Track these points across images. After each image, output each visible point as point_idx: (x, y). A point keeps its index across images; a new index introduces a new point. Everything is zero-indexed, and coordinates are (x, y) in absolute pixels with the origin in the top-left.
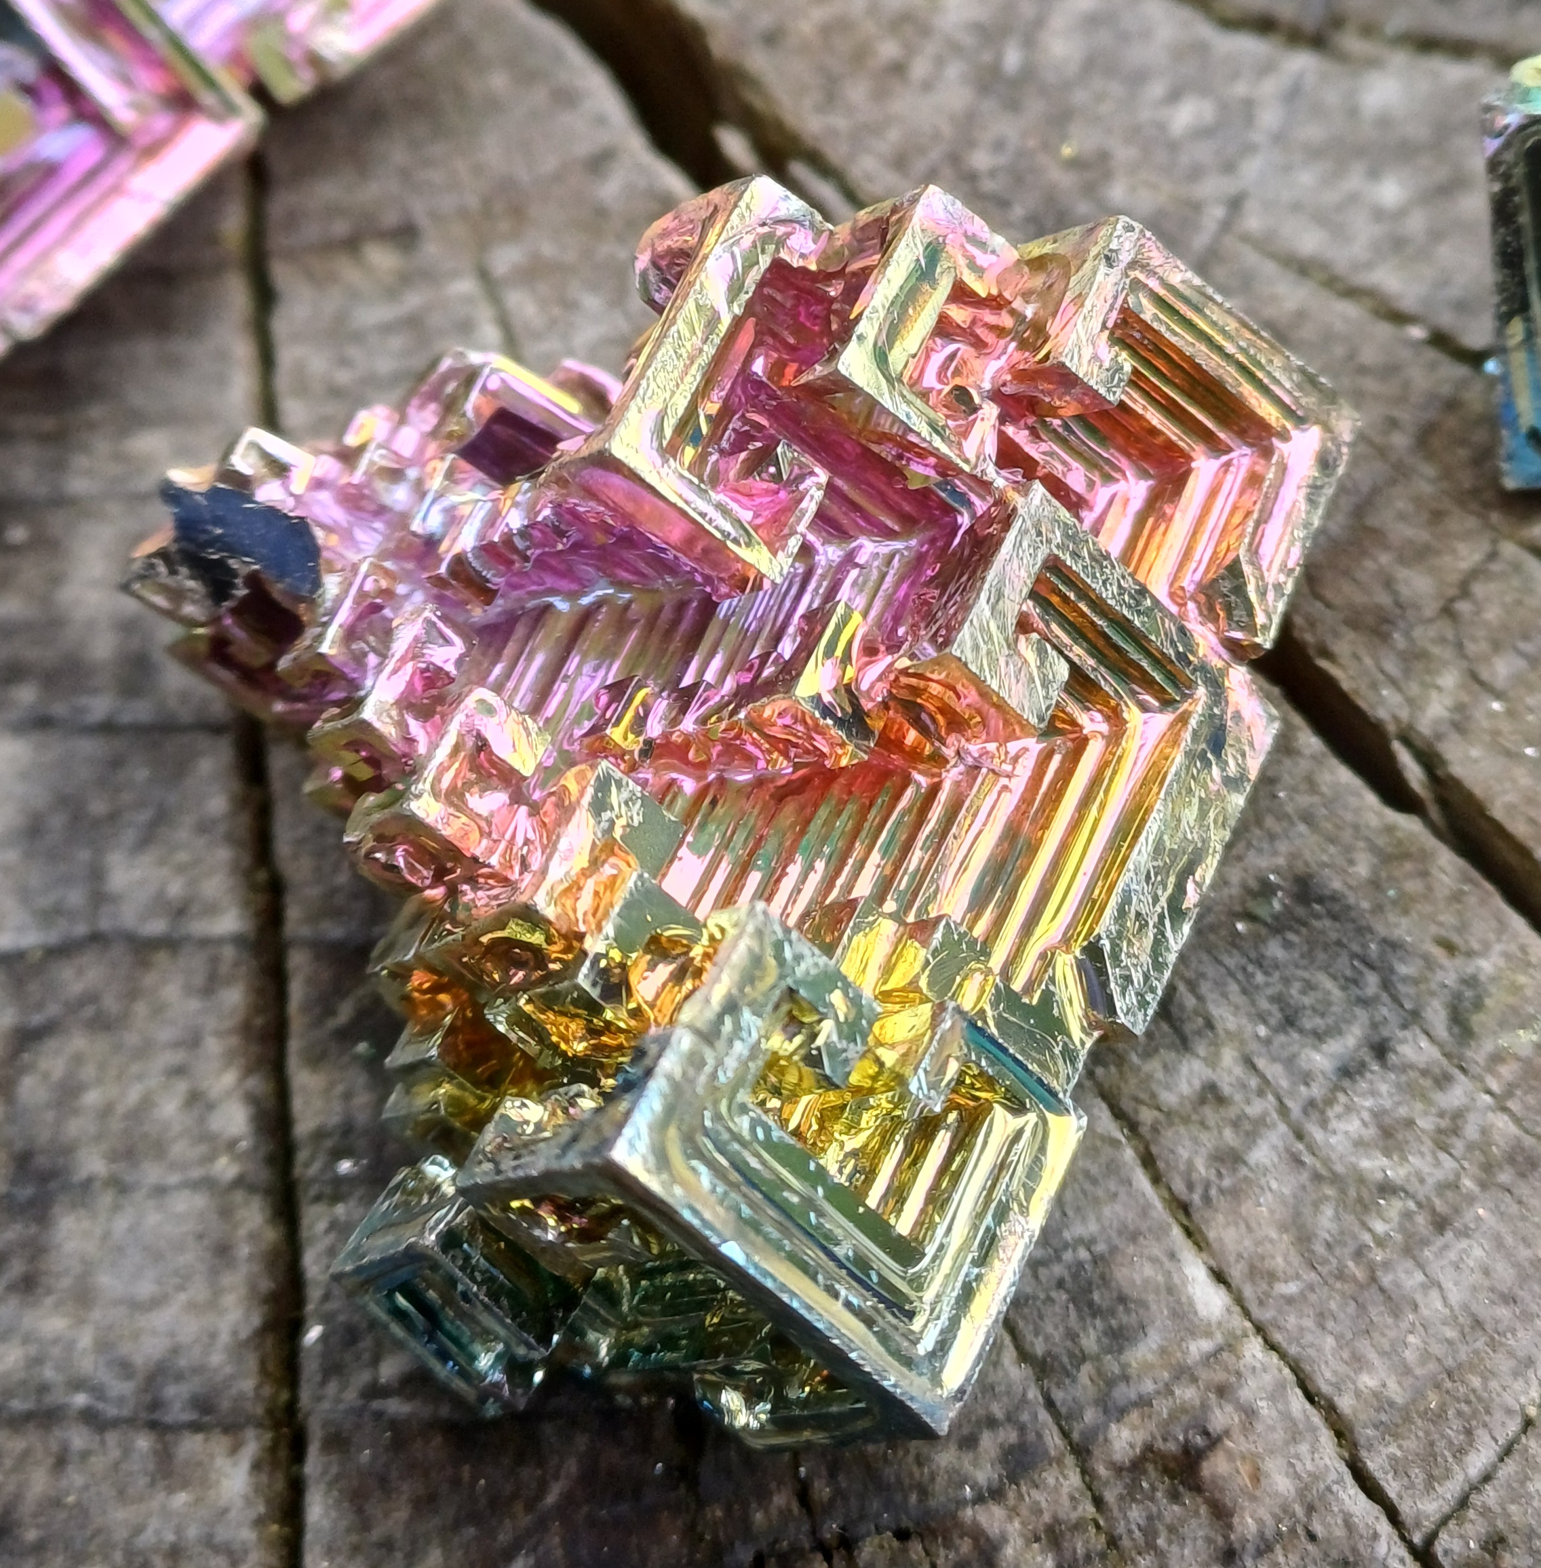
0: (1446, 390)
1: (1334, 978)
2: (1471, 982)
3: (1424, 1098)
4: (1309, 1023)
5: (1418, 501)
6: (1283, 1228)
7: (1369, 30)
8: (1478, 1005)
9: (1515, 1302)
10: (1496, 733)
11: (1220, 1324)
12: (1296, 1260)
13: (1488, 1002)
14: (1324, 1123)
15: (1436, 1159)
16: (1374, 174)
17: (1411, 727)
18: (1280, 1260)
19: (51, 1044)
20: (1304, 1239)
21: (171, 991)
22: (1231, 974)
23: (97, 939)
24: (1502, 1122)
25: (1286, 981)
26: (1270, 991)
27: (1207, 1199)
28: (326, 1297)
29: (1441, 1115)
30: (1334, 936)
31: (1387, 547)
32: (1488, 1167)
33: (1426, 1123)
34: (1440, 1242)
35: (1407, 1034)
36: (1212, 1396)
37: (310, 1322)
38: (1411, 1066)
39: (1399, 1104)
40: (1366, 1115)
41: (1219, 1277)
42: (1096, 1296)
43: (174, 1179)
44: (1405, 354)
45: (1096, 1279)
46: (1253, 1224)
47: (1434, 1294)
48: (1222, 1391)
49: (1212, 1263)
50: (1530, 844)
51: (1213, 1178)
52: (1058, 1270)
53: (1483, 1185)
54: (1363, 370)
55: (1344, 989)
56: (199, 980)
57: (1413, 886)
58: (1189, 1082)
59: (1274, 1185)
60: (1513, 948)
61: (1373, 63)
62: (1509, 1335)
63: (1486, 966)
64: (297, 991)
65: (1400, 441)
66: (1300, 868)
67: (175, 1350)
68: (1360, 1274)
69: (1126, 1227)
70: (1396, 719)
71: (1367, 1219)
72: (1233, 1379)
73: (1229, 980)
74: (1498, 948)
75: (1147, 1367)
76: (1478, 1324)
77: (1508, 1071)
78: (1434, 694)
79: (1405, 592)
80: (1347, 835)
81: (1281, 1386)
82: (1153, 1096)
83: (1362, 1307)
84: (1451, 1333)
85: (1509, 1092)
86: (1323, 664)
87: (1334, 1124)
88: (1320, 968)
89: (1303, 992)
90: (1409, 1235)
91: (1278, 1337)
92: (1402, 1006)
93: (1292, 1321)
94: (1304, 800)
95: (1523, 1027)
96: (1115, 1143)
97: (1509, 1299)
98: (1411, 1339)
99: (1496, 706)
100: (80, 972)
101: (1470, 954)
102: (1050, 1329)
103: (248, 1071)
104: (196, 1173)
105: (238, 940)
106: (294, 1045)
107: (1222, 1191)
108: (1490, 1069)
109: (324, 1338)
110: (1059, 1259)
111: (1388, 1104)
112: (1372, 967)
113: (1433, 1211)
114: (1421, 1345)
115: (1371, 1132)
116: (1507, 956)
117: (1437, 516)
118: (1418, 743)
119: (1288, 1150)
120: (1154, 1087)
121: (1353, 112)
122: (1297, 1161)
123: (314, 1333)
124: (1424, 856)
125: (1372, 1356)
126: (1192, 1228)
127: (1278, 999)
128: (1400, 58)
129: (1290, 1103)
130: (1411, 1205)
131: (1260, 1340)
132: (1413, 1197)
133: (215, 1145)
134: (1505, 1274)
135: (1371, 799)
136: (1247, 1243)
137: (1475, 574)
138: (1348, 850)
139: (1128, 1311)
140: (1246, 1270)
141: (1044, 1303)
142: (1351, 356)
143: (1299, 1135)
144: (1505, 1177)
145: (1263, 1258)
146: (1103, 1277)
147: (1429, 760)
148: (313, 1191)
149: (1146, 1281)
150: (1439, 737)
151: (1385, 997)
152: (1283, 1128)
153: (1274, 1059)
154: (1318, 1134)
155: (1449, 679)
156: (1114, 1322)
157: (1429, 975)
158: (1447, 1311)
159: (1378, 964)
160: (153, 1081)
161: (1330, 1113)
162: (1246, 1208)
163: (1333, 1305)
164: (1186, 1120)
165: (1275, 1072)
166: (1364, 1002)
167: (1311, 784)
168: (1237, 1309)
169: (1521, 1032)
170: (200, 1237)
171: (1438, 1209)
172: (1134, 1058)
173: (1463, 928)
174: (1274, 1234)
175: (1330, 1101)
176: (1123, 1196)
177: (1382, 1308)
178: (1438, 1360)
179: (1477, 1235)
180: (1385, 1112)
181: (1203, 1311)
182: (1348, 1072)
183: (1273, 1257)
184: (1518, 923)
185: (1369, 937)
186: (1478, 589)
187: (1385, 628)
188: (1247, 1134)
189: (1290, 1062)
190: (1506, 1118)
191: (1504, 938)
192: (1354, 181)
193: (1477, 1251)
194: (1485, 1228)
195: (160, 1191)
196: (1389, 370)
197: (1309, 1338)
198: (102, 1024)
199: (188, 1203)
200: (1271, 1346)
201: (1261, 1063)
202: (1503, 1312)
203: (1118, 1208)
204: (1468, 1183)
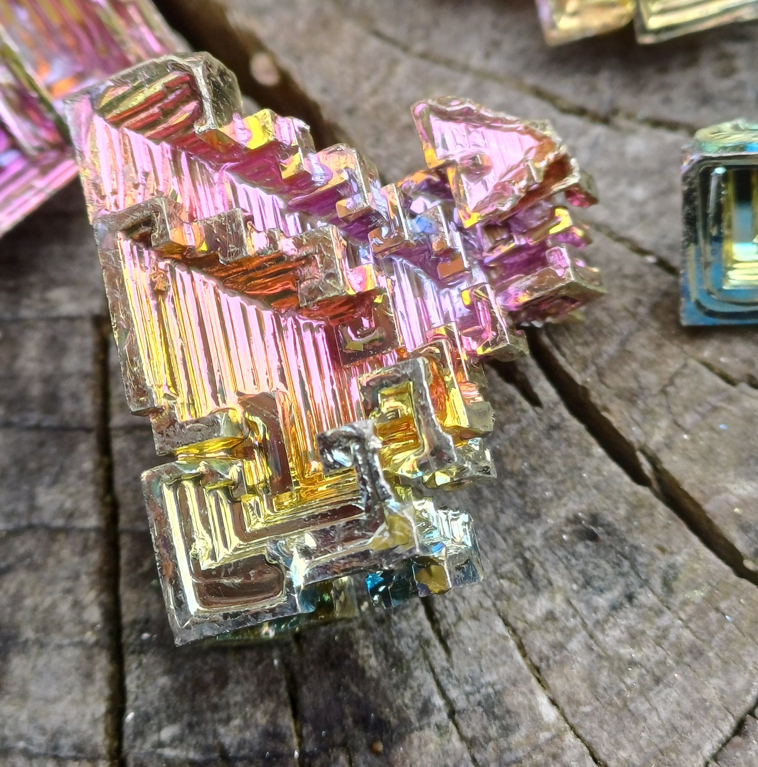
0: (664, 287)
1: (608, 562)
2: (672, 566)
3: (650, 620)
4: (597, 583)
5: (650, 339)
6: (583, 680)
7: (630, 116)
8: (675, 578)
9: (692, 719)
10: (685, 449)
11: (554, 725)
12: (589, 696)
13: (680, 576)
14: (603, 631)
15: (655, 649)
16: (632, 184)
17: (645, 445)
18: (582, 695)
19: (9, 577)
20: (593, 686)
21: (66, 553)
22: (560, 559)
23: (31, 527)
24: (686, 634)
25: (586, 564)
26: (578, 568)
27: (548, 666)
28: (136, 699)
29: (658, 629)
30: (608, 543)
31: (635, 360)
32: (680, 655)
33: (651, 633)
34: (657, 689)
35: (642, 590)
36: (550, 759)
37: (128, 710)
38: (645, 606)
39: (638, 623)
40: (623, 628)
41: (554, 702)
42: (496, 710)
43: (66, 641)
44: (645, 269)
45: (496, 702)
46: (569, 677)
47: (654, 713)
48: (555, 757)
49: (550, 695)
50: (701, 502)
51: (551, 655)
52: (478, 697)
53: (677, 663)
54: (626, 277)
55: (613, 568)
56: (79, 548)
57: (646, 521)
58: (541, 610)
59: (579, 659)
60: (692, 551)
61: (633, 132)
62: (689, 734)
63: (679, 559)
64: (124, 554)
65: (642, 310)
66: (594, 511)
67: (65, 722)
68: (619, 702)
69: (510, 677)
70: (638, 441)
71: (623, 677)
72: (560, 751)
73: (560, 562)
74: (685, 550)
75: (520, 744)
76: (675, 728)
77: (689, 609)
78: (657, 430)
79: (644, 381)
80: (615, 496)
81: (582, 755)
82: (523, 616)
83: (620, 719)
84: (662, 732)
85: (690, 620)
86: (605, 414)
87: (608, 632)
88: (601, 558)
89: (594, 569)
90: (642, 685)
91: (581, 732)
92: (640, 577)
93: (588, 724)
94: (596, 478)
95: (697, 589)
96: (505, 638)
97: (689, 717)
98: (643, 734)
99: (685, 437)
100: (23, 543)
101: (672, 553)
102: (474, 725)
103: (101, 592)
104: (77, 639)
105: (97, 530)
106: (123, 580)
107: (555, 662)
108: (682, 609)
109: (135, 718)
110: (479, 692)
111: (633, 623)
112: (626, 558)
113: (654, 674)
114: (648, 738)
115: (625, 636)
116: (690, 555)
117: (659, 346)
118: (649, 453)
119: (586, 644)
120: (524, 611)
121: (622, 154)
122: (591, 649)
123: (130, 716)
124: (652, 506)
125: (625, 742)
126: (541, 678)
127: (583, 572)
128: (644, 130)
129: (588, 622)
130: (644, 671)
131: (572, 732)
132: (644, 667)
133: (84, 626)
134: (687, 705)
135: (627, 479)
136: (567, 687)
137: (677, 374)
138: (616, 502)
139: (511, 717)
140: (566, 700)
141: (471, 712)
142: (620, 270)
143: (592, 637)
144: (688, 659)
145: (574, 694)
146: (499, 701)
147: (654, 461)
148: (131, 649)
149: (519, 703)
150: (658, 450)
151: (632, 573)
152: (584, 633)
153: (580, 601)
154: (600, 636)
155: (664, 423)
156: (504, 722)
157: (653, 562)
158: (660, 722)
159: (629, 556)
160: (57, 595)
161: (606, 627)
162: (566, 670)
163: (607, 717)
164: (539, 628)
165: (581, 607)
166: (623, 575)
167: (599, 470)
168: (562, 718)
169: (696, 591)
170: (77, 669)
171: (656, 674)
172: (515, 598)
173: (669, 541)
174: (579, 682)
175: (606, 621)
176: (509, 663)
177: (629, 720)
178: (656, 745)
179: (674, 686)
180: (632, 627)
181: (546, 719)
182: (615, 608)
183: (579, 694)
184: (695, 539)
185: (625, 544)
186: (678, 381)
187: (635, 398)
188: (567, 635)
189: (588, 603)
190: (688, 631)
191: (688, 546)
192: (622, 187)
193: (674, 694)
194: (678, 683)
195: (60, 647)
196: (637, 277)
197: (595, 733)
198: (34, 567)
199: (72, 653)
200: (578, 736)
201: (574, 602)
202: (686, 724)
203: (506, 668)
204: (670, 662)
